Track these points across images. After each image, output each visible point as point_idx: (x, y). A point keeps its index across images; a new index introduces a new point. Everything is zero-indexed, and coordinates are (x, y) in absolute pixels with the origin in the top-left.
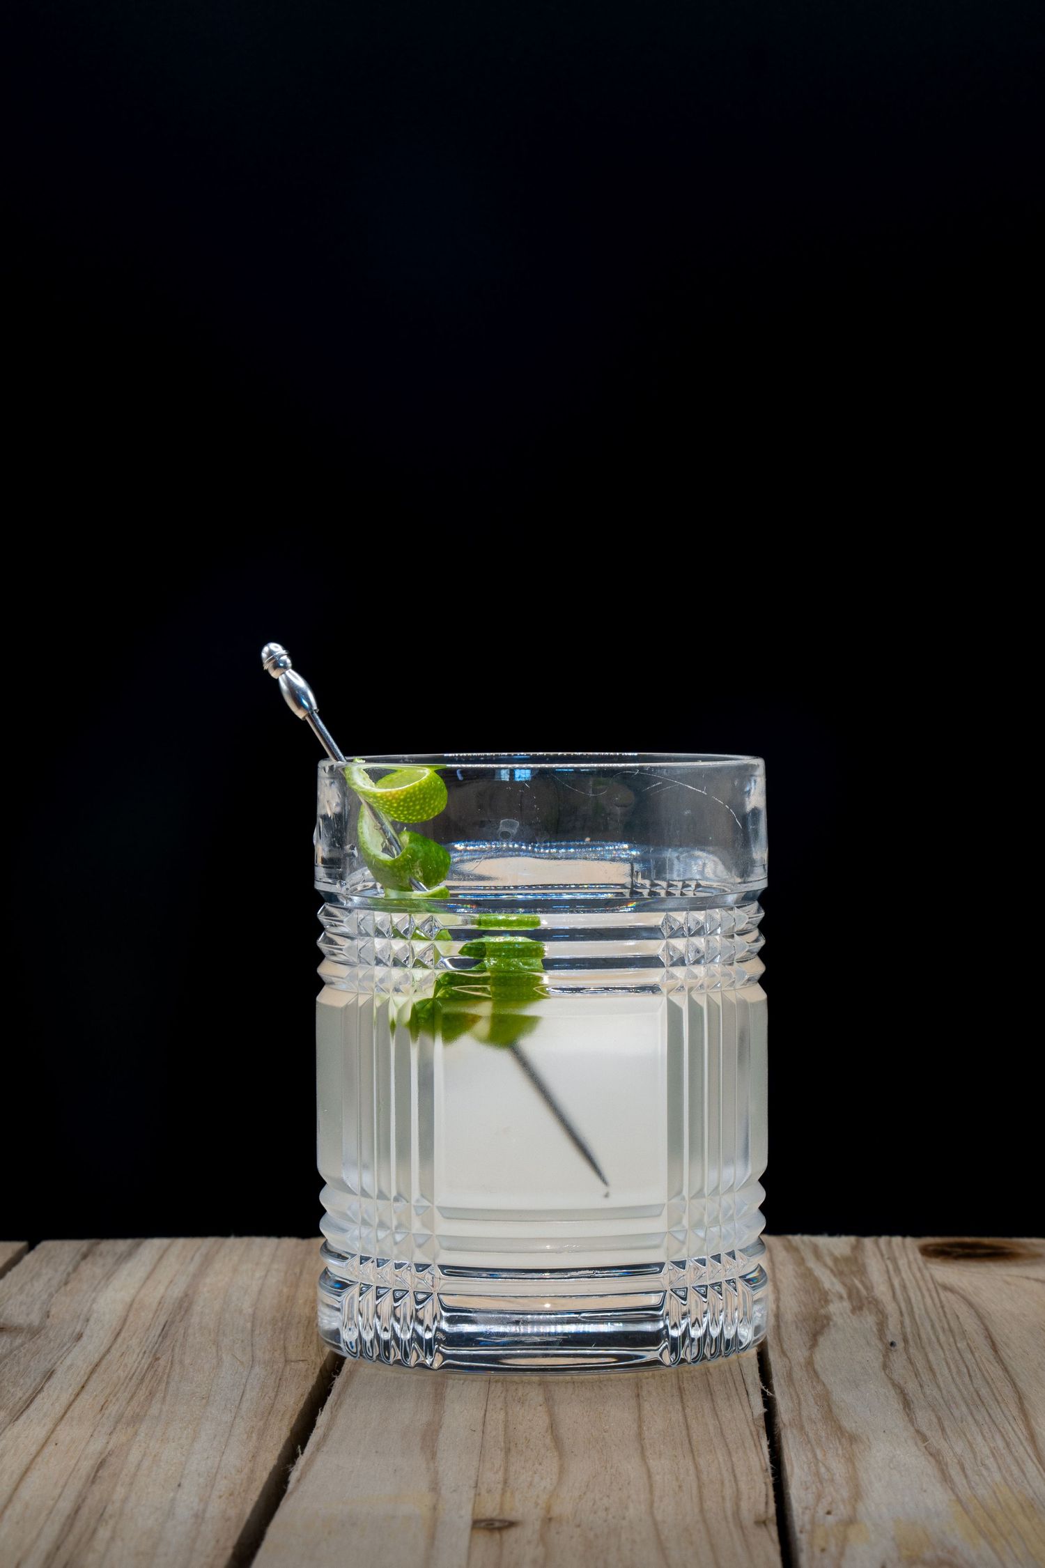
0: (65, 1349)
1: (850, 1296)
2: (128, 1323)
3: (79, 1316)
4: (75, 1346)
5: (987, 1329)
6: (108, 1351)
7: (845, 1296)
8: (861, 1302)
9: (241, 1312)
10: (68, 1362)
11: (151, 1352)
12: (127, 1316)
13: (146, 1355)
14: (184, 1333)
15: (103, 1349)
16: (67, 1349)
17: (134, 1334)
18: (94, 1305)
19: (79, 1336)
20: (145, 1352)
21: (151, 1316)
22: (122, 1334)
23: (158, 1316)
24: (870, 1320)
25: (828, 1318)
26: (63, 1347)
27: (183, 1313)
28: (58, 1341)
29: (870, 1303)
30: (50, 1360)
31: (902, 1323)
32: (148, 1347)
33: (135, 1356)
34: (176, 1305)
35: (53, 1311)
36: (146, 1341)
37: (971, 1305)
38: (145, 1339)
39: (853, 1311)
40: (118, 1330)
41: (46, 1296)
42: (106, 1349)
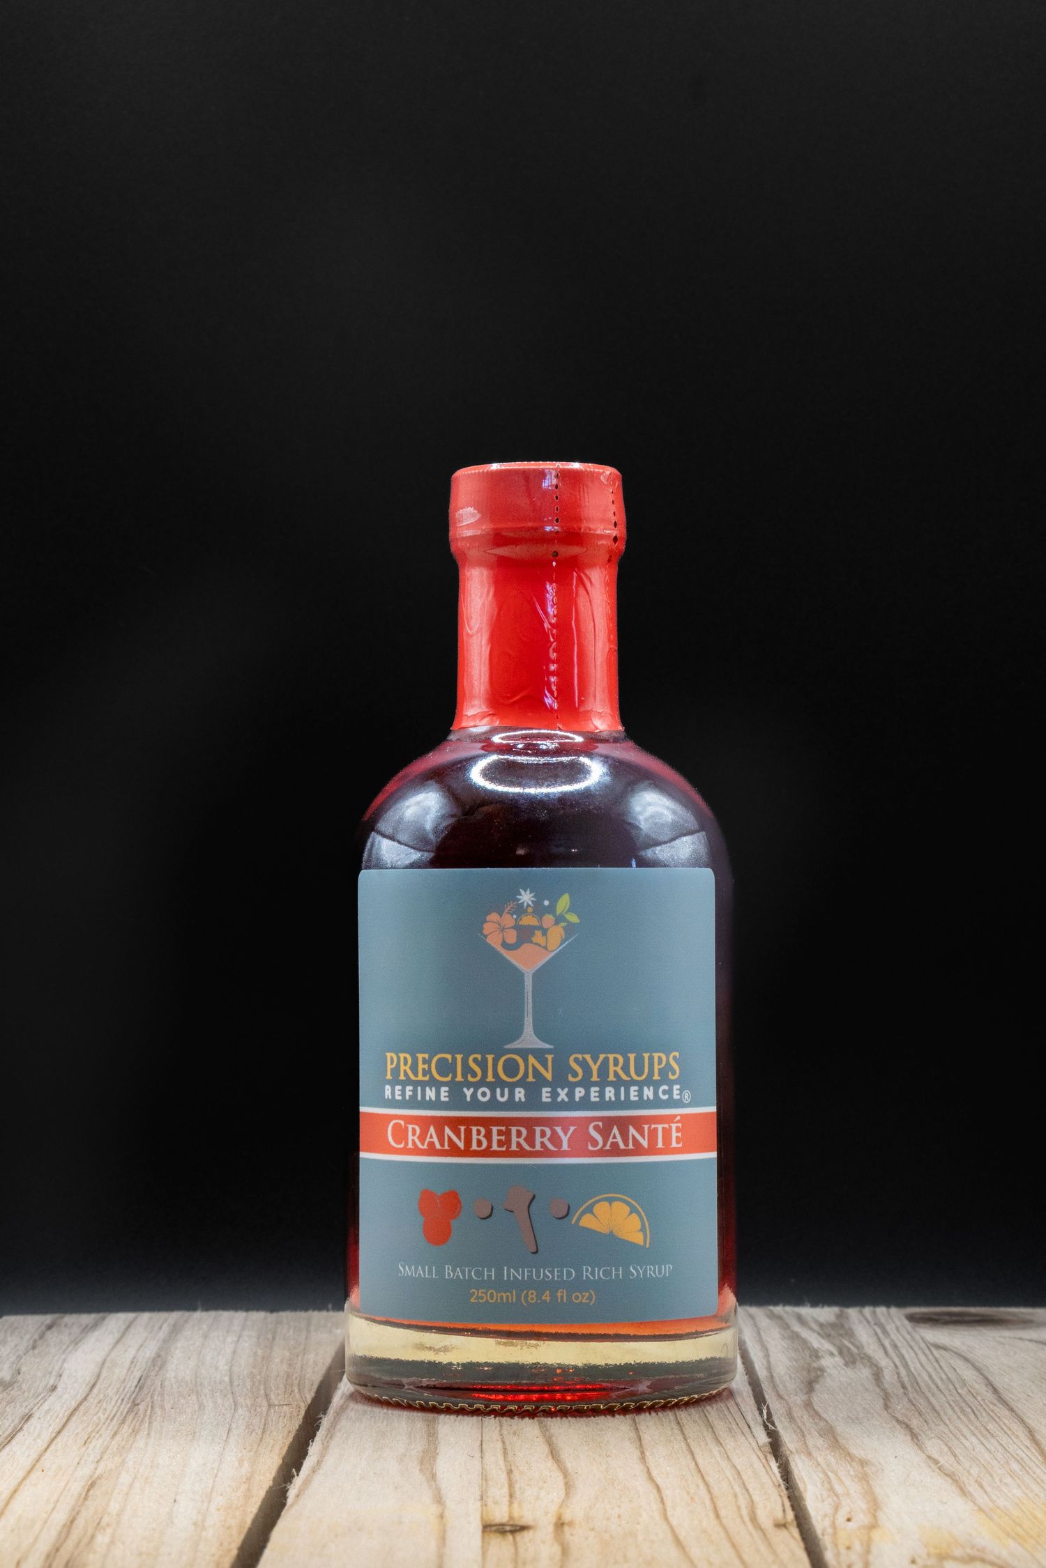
0: (40, 1397)
1: (841, 1353)
2: (102, 1378)
3: (51, 1373)
4: (50, 1395)
5: (986, 1378)
6: (85, 1399)
7: (836, 1352)
8: (852, 1358)
9: (217, 1368)
10: (46, 1407)
11: (129, 1399)
12: (100, 1372)
13: (125, 1402)
14: (161, 1384)
15: (79, 1398)
16: (42, 1398)
17: (109, 1386)
18: (65, 1365)
19: (54, 1388)
20: (123, 1400)
21: (125, 1371)
22: (98, 1386)
23: (132, 1372)
24: (865, 1372)
25: (822, 1370)
26: (37, 1397)
27: (157, 1369)
28: (32, 1392)
29: (862, 1358)
30: (26, 1407)
31: (898, 1374)
32: (126, 1395)
33: (113, 1403)
34: (149, 1363)
35: (24, 1369)
36: (124, 1389)
37: (967, 1360)
38: (121, 1390)
39: (846, 1364)
40: (92, 1382)
41: (15, 1358)
42: (82, 1398)
